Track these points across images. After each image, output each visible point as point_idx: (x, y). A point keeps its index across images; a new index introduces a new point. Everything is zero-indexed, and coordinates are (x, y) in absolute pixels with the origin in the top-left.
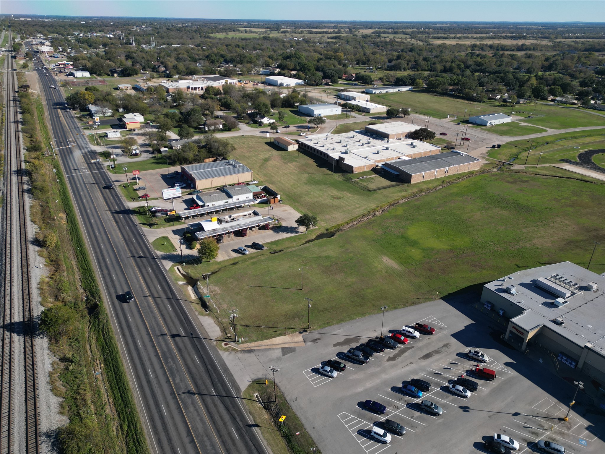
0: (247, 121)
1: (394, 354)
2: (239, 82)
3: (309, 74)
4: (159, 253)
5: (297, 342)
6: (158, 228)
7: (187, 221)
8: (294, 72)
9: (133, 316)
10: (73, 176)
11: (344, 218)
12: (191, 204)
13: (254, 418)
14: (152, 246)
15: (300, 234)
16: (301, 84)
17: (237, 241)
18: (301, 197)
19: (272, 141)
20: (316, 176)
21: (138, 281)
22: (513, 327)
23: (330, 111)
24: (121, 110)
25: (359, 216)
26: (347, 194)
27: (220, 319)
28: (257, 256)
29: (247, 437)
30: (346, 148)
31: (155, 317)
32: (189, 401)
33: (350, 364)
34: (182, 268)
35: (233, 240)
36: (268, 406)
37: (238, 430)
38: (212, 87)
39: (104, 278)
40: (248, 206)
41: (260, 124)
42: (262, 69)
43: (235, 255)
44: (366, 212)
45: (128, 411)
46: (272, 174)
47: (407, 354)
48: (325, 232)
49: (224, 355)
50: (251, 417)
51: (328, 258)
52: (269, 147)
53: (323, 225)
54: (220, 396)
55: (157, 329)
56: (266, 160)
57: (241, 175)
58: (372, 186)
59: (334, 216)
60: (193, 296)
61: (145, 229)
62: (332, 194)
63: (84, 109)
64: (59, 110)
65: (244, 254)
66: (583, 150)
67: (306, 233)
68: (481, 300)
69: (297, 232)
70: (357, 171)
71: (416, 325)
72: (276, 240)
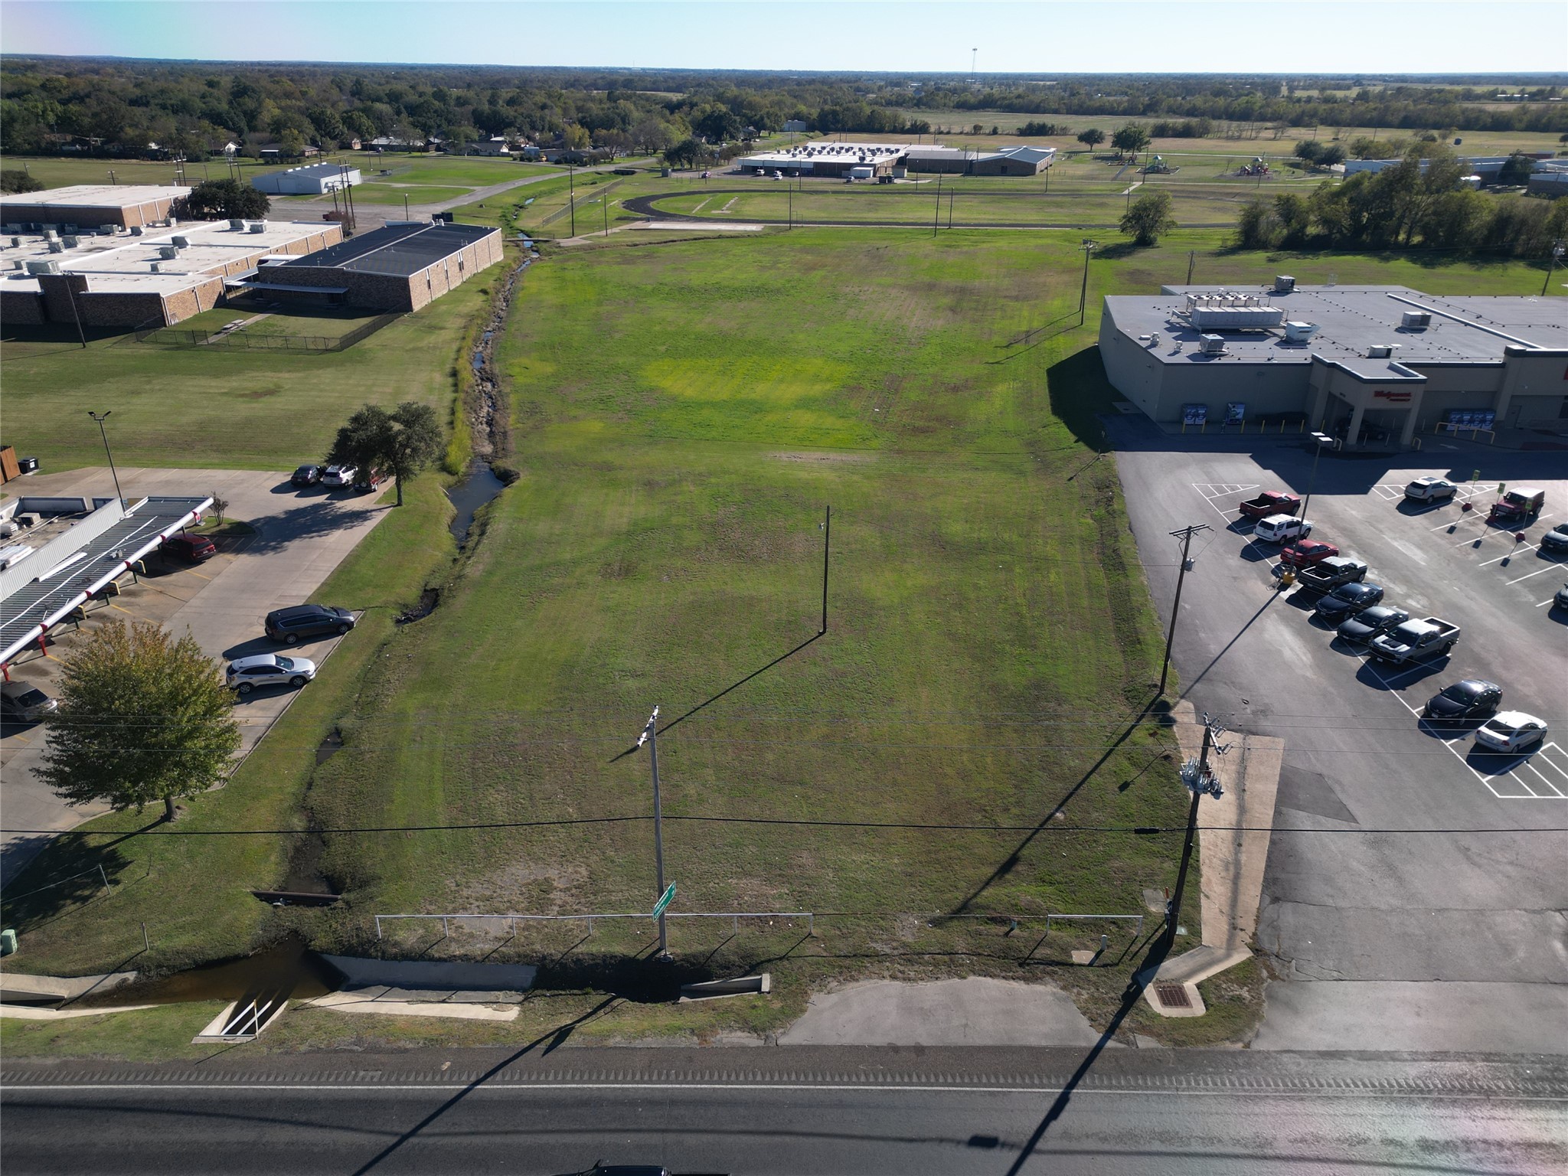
15: (378, 517)
22: (1378, 394)
26: (273, 376)
48: (451, 478)
60: (483, 1011)
65: (299, 682)
66: (616, 203)
67: (399, 504)
68: (1153, 416)
69: (360, 516)
70: (176, 315)
71: (1244, 508)
72: (332, 569)
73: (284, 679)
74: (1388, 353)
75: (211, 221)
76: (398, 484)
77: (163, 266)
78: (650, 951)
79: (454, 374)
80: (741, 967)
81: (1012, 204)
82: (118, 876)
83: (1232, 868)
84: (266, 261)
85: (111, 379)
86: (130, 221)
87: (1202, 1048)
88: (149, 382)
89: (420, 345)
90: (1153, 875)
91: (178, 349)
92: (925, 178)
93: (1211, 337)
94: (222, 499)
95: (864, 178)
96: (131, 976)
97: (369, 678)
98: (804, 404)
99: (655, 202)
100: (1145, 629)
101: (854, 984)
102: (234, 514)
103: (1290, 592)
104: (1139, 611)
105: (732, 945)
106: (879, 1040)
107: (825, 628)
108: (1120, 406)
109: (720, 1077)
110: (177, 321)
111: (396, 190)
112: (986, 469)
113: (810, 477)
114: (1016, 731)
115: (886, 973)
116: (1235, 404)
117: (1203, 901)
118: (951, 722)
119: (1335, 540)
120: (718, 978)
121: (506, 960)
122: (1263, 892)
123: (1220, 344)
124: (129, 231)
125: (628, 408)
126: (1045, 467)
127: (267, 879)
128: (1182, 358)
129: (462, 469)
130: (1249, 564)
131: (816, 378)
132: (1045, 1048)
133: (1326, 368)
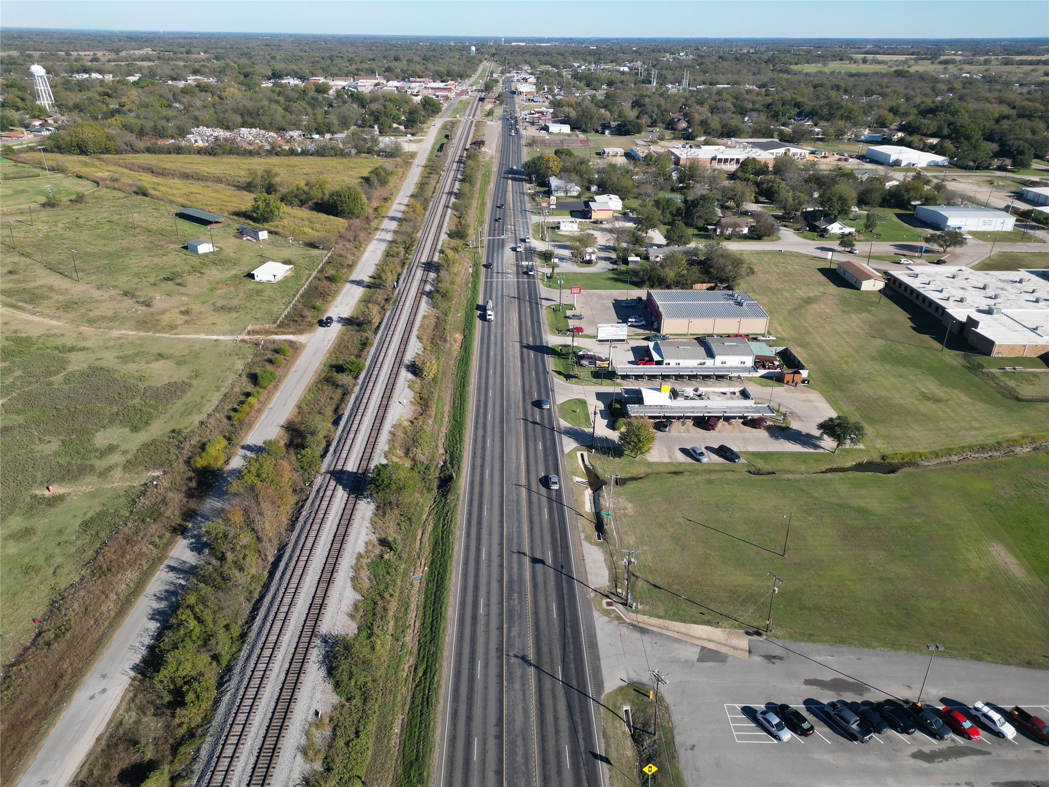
0: (798, 226)
1: (936, 748)
2: (813, 153)
3: (965, 145)
4: (564, 424)
5: (734, 648)
6: (577, 383)
7: (624, 382)
8: (934, 141)
9: (491, 509)
10: (491, 282)
11: (933, 443)
12: (642, 356)
13: (608, 745)
14: (557, 410)
15: (821, 451)
16: (940, 164)
17: (695, 435)
18: (852, 382)
19: (834, 266)
20: (901, 348)
21: (518, 458)
23: (985, 223)
24: (594, 188)
25: (971, 448)
26: (960, 396)
27: (615, 558)
28: (720, 471)
29: (583, 771)
30: (991, 302)
31: (519, 521)
32: (518, 672)
33: (827, 730)
34: (589, 456)
35: (689, 432)
36: (639, 736)
37: (574, 753)
38: (754, 159)
39: (475, 440)
40: (739, 377)
41: (823, 233)
42: (867, 132)
43: (682, 458)
44: (991, 441)
45: (433, 649)
46: (810, 329)
47: (965, 761)
48: (879, 460)
49: (601, 622)
50: (603, 741)
51: (862, 511)
52: (823, 278)
53: (878, 446)
54: (567, 685)
55: (515, 540)
56: (809, 301)
57: (744, 321)
58: (1026, 391)
59: (911, 433)
60: (588, 507)
61: (558, 381)
62: (923, 390)
63: (543, 183)
64: (510, 181)
65: (700, 460)
70: (1000, 353)
72: (770, 451)
73: (699, 457)
78: (606, 524)
96: (591, 467)
105: (610, 534)
110: (1000, 356)
120: (601, 534)
121: (602, 507)
127: (622, 476)
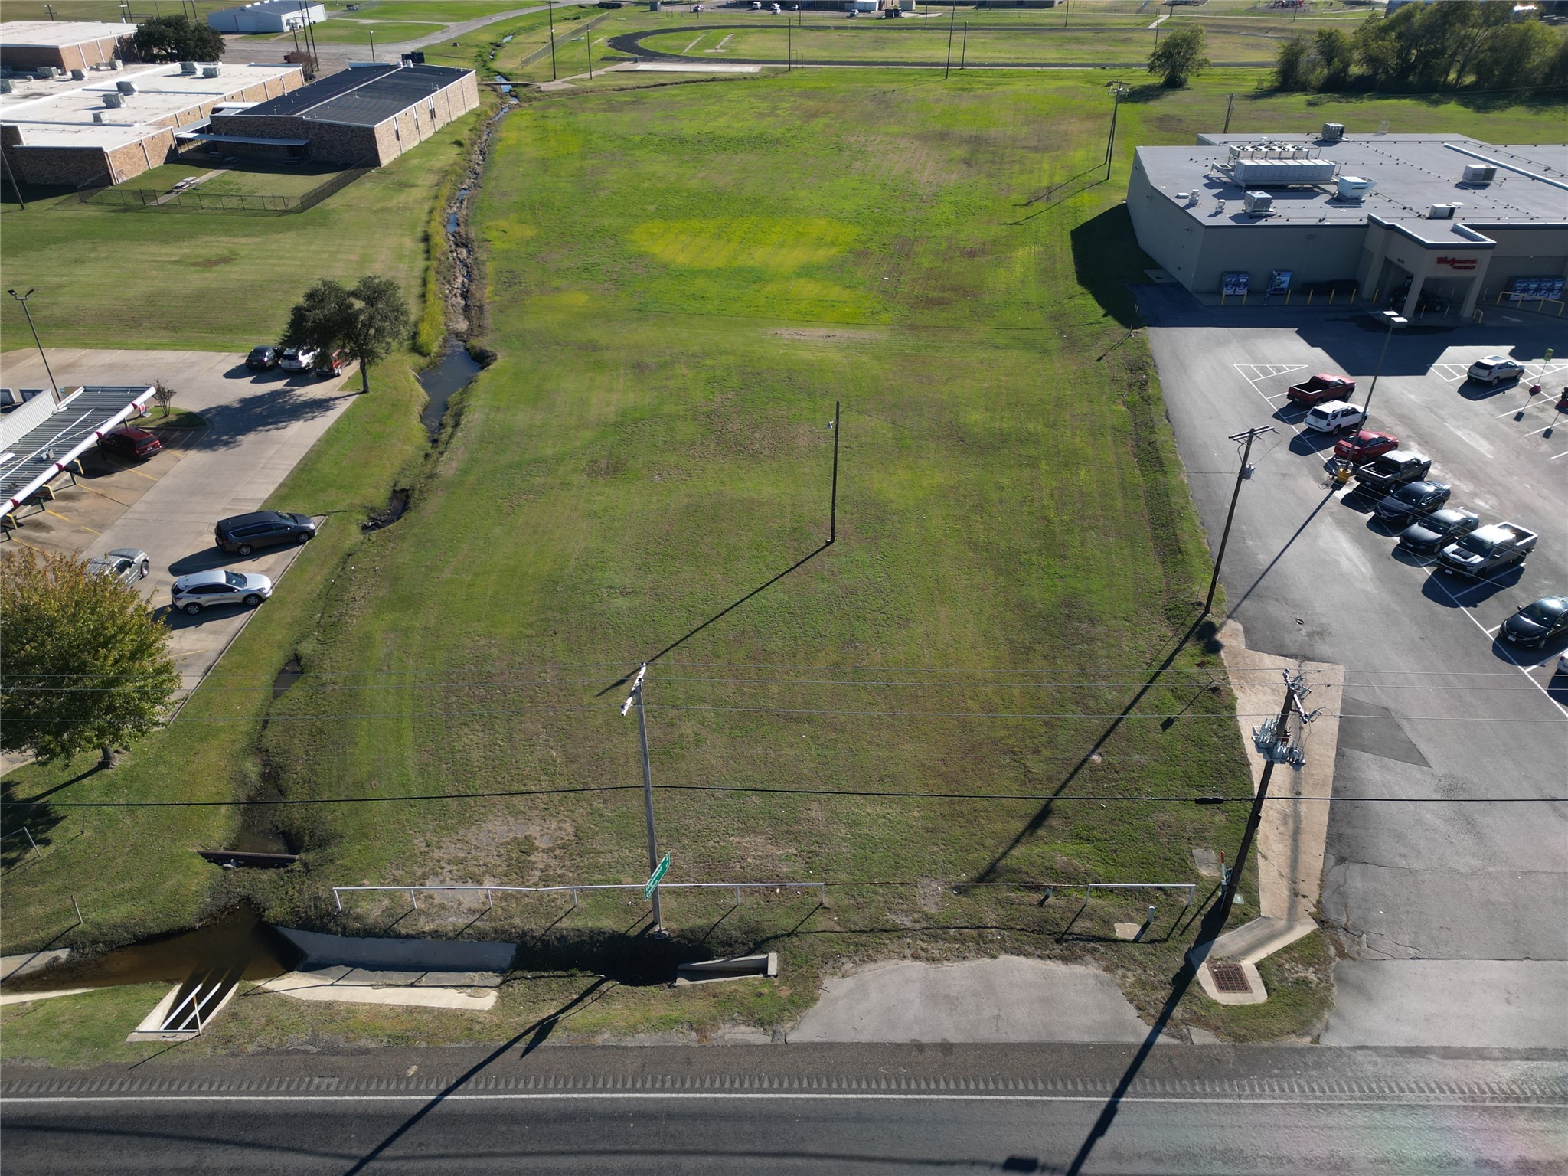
15: (342, 406)
22: (1441, 261)
26: (228, 242)
27: (902, 920)
65: (253, 601)
66: (600, 41)
67: (365, 391)
68: (1189, 287)
69: (321, 405)
70: (123, 172)
71: (1292, 393)
72: (291, 468)
73: (237, 597)
74: (1450, 213)
75: (161, 63)
76: (363, 368)
77: (107, 115)
78: (642, 925)
79: (426, 239)
80: (744, 944)
81: (1029, 41)
82: (50, 834)
83: (1290, 821)
84: (220, 110)
85: (53, 246)
86: (70, 62)
87: (1265, 1044)
88: (94, 249)
89: (389, 204)
90: (1203, 830)
91: (125, 211)
92: (935, 11)
93: (1257, 195)
94: (168, 387)
95: (869, 11)
96: (63, 954)
97: (332, 595)
98: (807, 271)
99: (642, 40)
100: (1186, 537)
101: (872, 966)
102: (181, 404)
103: (1346, 490)
104: (1179, 514)
105: (734, 918)
106: (901, 1037)
107: (833, 537)
108: (1152, 274)
109: (722, 1084)
110: (125, 179)
111: (364, 27)
112: (1007, 347)
113: (814, 358)
114: (1045, 657)
115: (907, 952)
116: (1281, 271)
117: (1261, 862)
118: (973, 647)
119: (1395, 431)
120: (719, 956)
121: (481, 936)
122: (1327, 851)
123: (1266, 203)
124: (69, 75)
125: (615, 277)
126: (1072, 345)
127: (216, 836)
128: (1223, 220)
129: (435, 349)
130: (1299, 458)
131: (820, 242)
132: (1087, 1045)
133: (1384, 231)
